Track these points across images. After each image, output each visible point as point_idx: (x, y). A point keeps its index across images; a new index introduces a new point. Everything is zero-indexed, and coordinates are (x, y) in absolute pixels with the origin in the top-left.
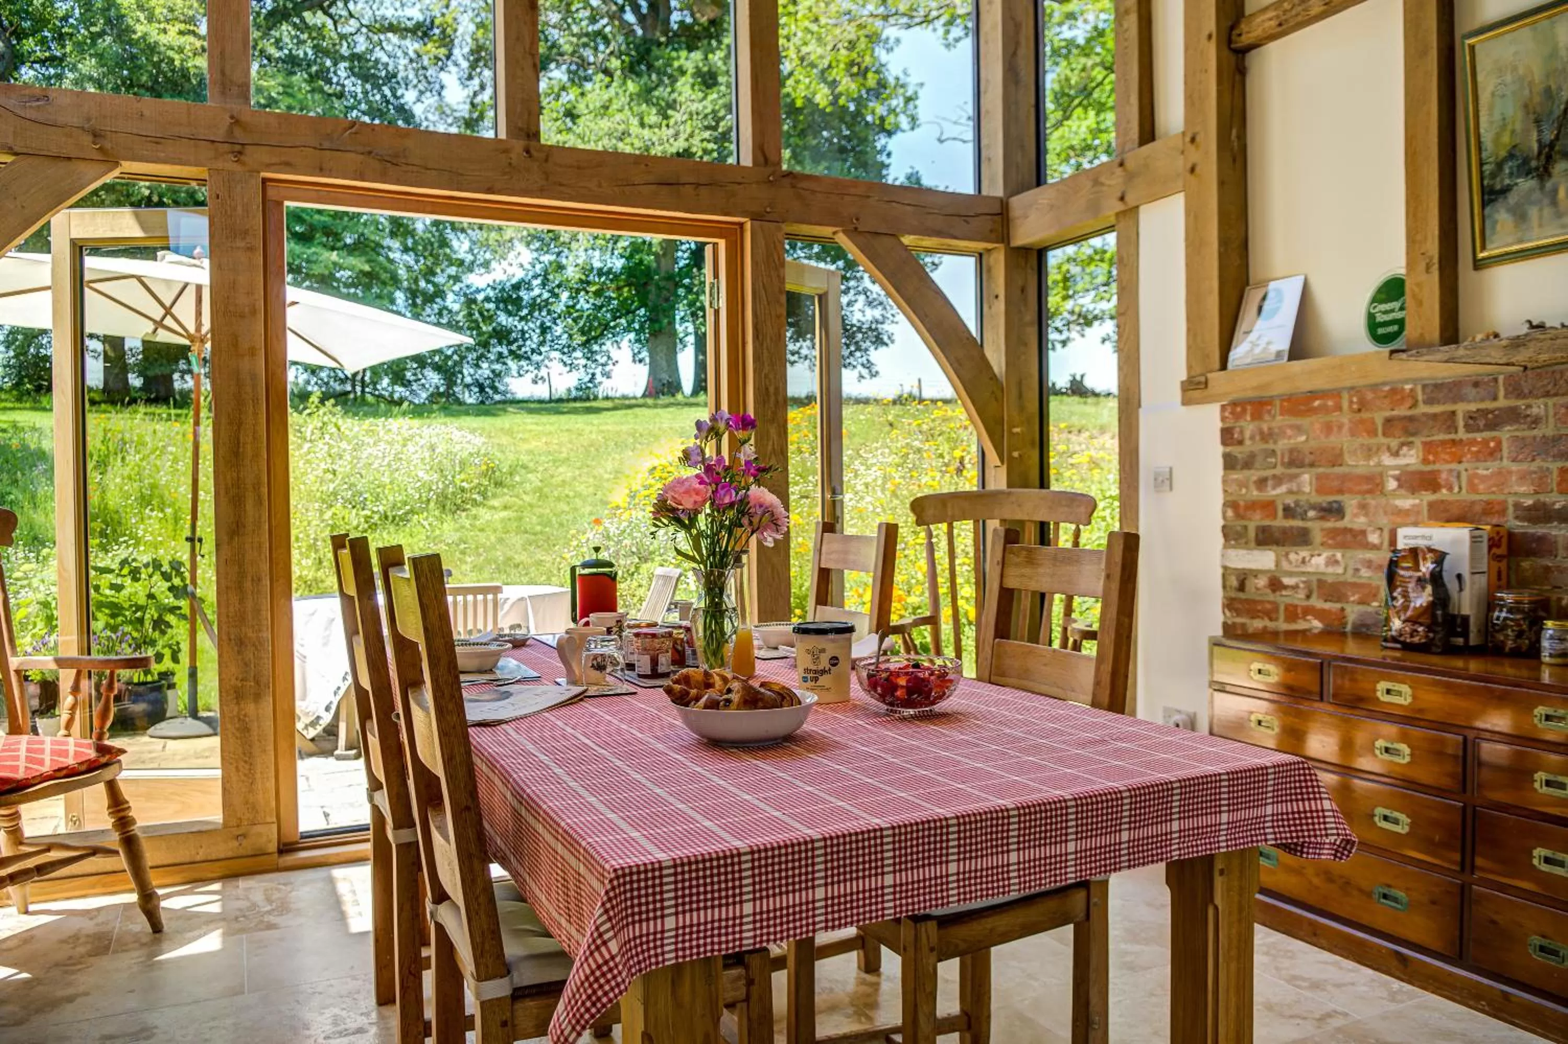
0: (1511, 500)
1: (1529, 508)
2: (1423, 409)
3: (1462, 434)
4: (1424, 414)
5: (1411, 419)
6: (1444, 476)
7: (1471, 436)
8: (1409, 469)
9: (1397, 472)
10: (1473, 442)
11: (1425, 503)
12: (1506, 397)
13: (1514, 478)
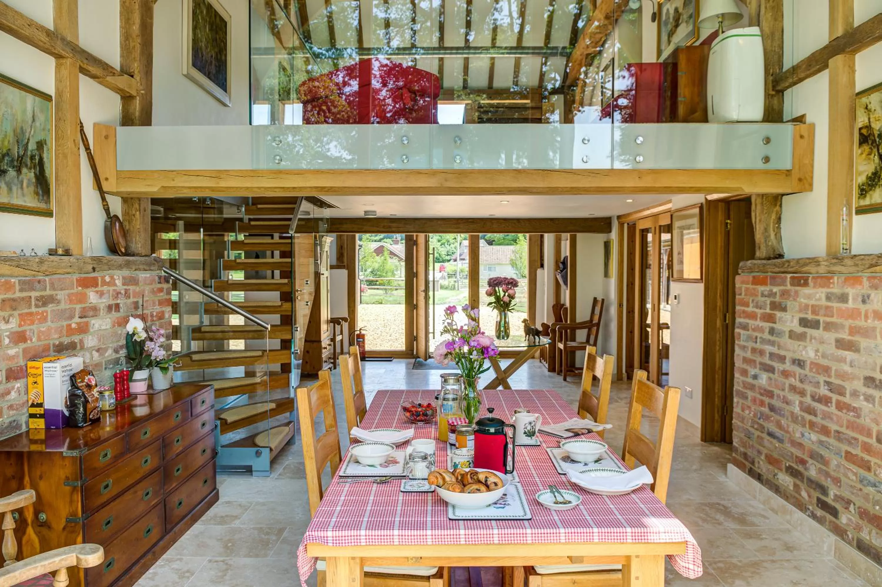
0: (51, 342)
1: (58, 346)
2: (18, 295)
3: (34, 310)
4: (19, 298)
5: (14, 300)
6: (28, 333)
7: (37, 309)
8: (13, 330)
9: (8, 333)
10: (37, 313)
11: (21, 350)
12: (50, 290)
13: (53, 331)
